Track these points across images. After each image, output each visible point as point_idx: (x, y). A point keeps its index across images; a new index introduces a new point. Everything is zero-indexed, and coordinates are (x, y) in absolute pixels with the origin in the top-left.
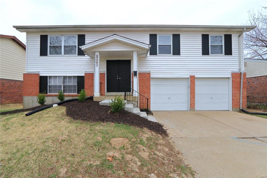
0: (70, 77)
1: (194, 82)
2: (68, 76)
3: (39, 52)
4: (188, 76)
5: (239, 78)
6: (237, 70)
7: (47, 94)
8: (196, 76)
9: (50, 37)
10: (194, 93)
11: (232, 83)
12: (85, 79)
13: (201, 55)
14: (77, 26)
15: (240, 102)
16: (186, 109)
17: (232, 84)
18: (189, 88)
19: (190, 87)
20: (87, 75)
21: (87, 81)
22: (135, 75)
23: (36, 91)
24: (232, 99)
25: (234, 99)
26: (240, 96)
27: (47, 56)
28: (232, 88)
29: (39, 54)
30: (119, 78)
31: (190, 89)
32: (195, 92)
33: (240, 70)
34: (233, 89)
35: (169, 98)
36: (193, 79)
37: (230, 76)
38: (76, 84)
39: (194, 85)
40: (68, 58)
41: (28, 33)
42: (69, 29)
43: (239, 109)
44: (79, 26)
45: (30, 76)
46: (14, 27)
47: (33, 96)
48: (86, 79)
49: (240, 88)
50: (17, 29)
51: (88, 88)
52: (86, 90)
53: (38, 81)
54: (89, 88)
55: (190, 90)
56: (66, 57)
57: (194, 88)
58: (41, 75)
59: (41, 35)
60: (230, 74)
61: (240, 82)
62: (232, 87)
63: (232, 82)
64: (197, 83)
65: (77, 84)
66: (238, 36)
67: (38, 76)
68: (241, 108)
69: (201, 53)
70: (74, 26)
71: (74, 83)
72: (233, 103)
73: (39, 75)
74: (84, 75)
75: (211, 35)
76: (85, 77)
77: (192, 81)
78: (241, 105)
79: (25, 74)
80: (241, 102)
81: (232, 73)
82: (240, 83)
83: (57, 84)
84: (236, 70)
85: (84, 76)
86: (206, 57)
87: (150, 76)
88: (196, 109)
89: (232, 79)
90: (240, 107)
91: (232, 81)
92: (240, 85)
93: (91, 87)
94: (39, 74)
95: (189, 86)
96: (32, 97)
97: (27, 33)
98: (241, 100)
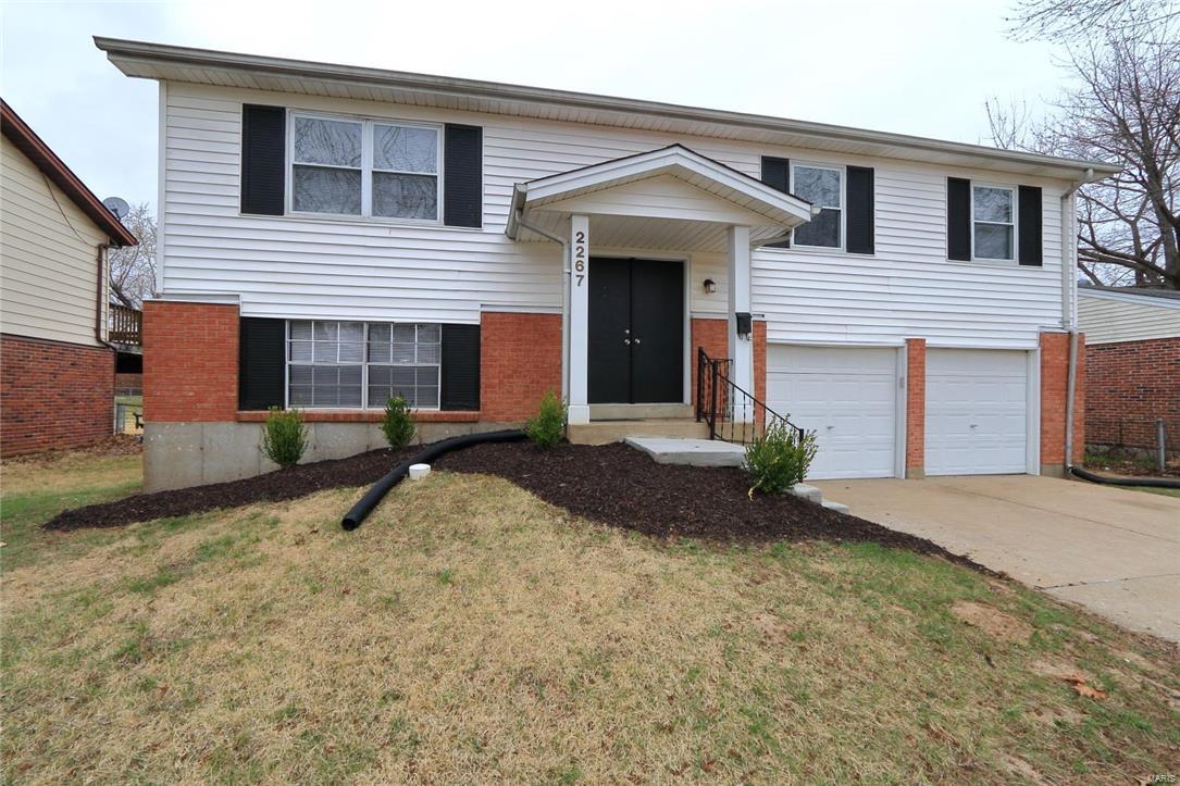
0: (405, 329)
1: (922, 365)
2: (396, 321)
3: (238, 192)
4: (900, 341)
5: (1064, 353)
6: (1056, 323)
7: (283, 409)
8: (929, 342)
9: (296, 118)
10: (922, 406)
11: (1042, 372)
12: (482, 339)
13: (944, 260)
14: (457, 83)
15: (1065, 443)
16: (888, 473)
17: (1042, 376)
18: (902, 386)
19: (909, 385)
20: (492, 323)
21: (495, 350)
22: (743, 332)
23: (221, 394)
24: (1041, 429)
25: (1047, 432)
26: (1066, 421)
27: (282, 214)
28: (1042, 391)
29: (238, 203)
30: (632, 342)
31: (909, 390)
32: (926, 403)
33: (1064, 322)
34: (1046, 393)
35: (829, 428)
36: (916, 349)
37: (1033, 345)
38: (438, 362)
39: (923, 375)
40: (395, 234)
41: (170, 83)
42: (413, 90)
43: (1062, 467)
44: (466, 84)
45: (185, 314)
46: (100, 42)
47: (205, 424)
48: (486, 339)
49: (1067, 390)
50: (113, 58)
51: (496, 381)
52: (486, 392)
53: (234, 342)
54: (501, 382)
55: (908, 395)
56: (388, 231)
57: (923, 390)
58: (248, 311)
59: (244, 105)
60: (1036, 336)
61: (1068, 366)
62: (1042, 386)
63: (1042, 367)
64: (932, 368)
65: (440, 365)
66: (1062, 198)
67: (236, 316)
68: (1070, 465)
69: (945, 253)
70: (440, 81)
71: (423, 358)
72: (1042, 445)
73: (239, 309)
74: (478, 323)
75: (977, 181)
76: (482, 332)
77: (915, 358)
78: (1069, 452)
79: (157, 305)
80: (1069, 444)
81: (1041, 334)
82: (1065, 371)
83: (339, 362)
84: (1053, 324)
85: (478, 326)
86: (959, 267)
87: (765, 336)
88: (928, 470)
89: (1042, 355)
90: (1065, 460)
91: (1043, 362)
92: (1064, 379)
93: (511, 377)
94: (236, 307)
95: (902, 379)
96: (196, 425)
97: (167, 82)
98: (1070, 435)
